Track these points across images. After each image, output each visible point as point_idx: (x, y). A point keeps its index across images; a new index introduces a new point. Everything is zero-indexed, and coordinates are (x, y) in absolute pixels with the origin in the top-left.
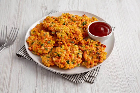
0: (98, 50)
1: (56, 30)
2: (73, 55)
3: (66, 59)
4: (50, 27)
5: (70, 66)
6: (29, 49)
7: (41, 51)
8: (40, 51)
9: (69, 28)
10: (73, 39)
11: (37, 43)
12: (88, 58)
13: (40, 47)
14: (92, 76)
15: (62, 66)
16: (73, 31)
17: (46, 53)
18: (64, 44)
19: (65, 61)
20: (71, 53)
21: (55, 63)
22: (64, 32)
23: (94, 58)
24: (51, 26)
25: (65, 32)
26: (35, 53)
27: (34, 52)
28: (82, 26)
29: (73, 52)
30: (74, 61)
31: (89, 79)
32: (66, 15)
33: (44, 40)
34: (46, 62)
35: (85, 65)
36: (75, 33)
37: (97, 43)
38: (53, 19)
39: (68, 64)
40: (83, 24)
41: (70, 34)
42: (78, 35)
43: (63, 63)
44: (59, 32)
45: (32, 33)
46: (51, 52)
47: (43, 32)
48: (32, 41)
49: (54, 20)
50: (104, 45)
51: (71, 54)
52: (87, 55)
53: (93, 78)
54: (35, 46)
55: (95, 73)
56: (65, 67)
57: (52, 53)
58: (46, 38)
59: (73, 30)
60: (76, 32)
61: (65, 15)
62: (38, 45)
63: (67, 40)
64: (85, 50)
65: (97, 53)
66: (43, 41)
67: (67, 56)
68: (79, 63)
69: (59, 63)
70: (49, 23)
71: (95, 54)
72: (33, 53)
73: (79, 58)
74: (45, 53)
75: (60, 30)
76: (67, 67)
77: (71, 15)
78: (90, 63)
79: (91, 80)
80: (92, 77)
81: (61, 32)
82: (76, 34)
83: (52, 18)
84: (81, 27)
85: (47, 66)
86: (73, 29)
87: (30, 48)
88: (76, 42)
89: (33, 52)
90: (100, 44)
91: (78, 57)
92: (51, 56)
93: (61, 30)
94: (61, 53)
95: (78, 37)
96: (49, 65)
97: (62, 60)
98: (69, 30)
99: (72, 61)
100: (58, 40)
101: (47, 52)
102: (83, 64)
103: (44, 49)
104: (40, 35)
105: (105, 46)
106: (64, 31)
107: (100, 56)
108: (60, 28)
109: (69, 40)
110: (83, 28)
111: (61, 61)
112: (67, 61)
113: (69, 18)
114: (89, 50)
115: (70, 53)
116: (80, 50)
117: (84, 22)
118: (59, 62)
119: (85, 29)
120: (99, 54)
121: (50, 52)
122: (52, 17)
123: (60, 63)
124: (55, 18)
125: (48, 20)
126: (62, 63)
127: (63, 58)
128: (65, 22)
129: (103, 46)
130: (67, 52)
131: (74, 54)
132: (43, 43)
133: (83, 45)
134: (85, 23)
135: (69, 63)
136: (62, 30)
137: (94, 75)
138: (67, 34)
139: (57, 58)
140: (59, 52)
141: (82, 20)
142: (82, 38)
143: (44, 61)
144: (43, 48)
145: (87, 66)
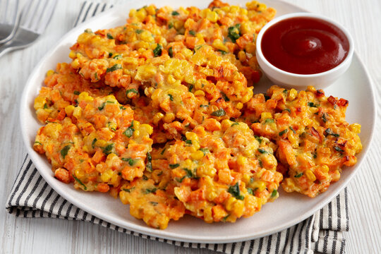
0: (328, 123)
1: (139, 82)
2: (244, 161)
3: (223, 183)
4: (112, 74)
5: (246, 205)
6: (56, 177)
7: (112, 172)
8: (109, 176)
9: (188, 63)
10: (220, 99)
11: (83, 144)
12: (300, 161)
13: (104, 159)
14: (330, 229)
15: (220, 213)
16: (207, 71)
17: (136, 179)
18: (191, 128)
19: (223, 190)
20: (232, 155)
21: (188, 207)
22: (174, 80)
23: (325, 155)
24: (113, 69)
25: (179, 82)
26: (90, 187)
27: (81, 184)
28: (228, 43)
29: (240, 150)
30: (255, 185)
31: (326, 241)
32: (148, 13)
33: (107, 129)
34: (150, 210)
35: (298, 190)
36: (217, 75)
37: (312, 98)
38: (106, 39)
39: (239, 201)
40: (231, 37)
41: (203, 86)
42: (231, 82)
43: (221, 200)
44: (156, 86)
45: (41, 111)
46: (153, 169)
47: (91, 99)
48: (57, 143)
49: (113, 43)
50: (341, 100)
51: (234, 159)
52: (295, 151)
53: (336, 236)
54: (82, 161)
55: (339, 216)
56: (230, 213)
57: (156, 172)
58: (112, 117)
59: (204, 66)
60: (221, 70)
61: (143, 14)
62: (91, 155)
63: (197, 111)
64: (282, 133)
65: (326, 134)
66: (107, 134)
67: (222, 169)
68: (276, 187)
69: (205, 203)
70: (101, 56)
71: (321, 138)
72: (79, 190)
73: (270, 167)
74: (131, 178)
75: (156, 78)
76: (236, 211)
77: (164, 10)
78: (314, 178)
79: (334, 243)
80: (331, 234)
81: (162, 83)
82: (223, 78)
83: (103, 36)
84: (226, 49)
85: (159, 228)
86: (205, 61)
87: (63, 173)
88: (231, 111)
89: (77, 185)
90: (324, 98)
91: (262, 164)
92: (156, 184)
93: (162, 78)
94: (196, 166)
95: (236, 88)
96: (165, 220)
97: (212, 190)
98: (190, 70)
99: (247, 186)
100: (162, 115)
101: (140, 174)
102: (290, 187)
103: (121, 165)
104: (82, 114)
105: (344, 103)
106: (176, 78)
107: (340, 142)
108: (154, 71)
109: (205, 109)
110: (236, 52)
111: (207, 193)
112: (230, 190)
113: (162, 22)
114: (296, 128)
115: (228, 157)
116: (262, 138)
117: (231, 28)
118: (200, 198)
119: (241, 53)
120: (336, 136)
121: (149, 170)
122: (100, 34)
123: (208, 201)
124: (111, 34)
125: (87, 49)
126: (214, 203)
127: (210, 180)
128: (158, 41)
129: (339, 105)
130: (216, 156)
131: (244, 155)
132: (109, 143)
133: (266, 115)
134: (236, 30)
135: (241, 193)
136: (163, 73)
137: (339, 221)
138: (191, 88)
139: (187, 185)
140: (189, 161)
141: (219, 23)
142: (250, 90)
143: (141, 211)
144: (114, 160)
145: (307, 189)
